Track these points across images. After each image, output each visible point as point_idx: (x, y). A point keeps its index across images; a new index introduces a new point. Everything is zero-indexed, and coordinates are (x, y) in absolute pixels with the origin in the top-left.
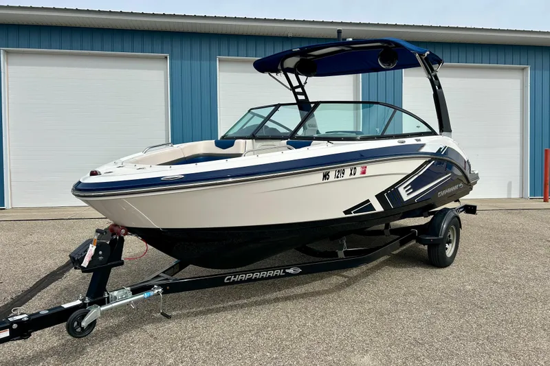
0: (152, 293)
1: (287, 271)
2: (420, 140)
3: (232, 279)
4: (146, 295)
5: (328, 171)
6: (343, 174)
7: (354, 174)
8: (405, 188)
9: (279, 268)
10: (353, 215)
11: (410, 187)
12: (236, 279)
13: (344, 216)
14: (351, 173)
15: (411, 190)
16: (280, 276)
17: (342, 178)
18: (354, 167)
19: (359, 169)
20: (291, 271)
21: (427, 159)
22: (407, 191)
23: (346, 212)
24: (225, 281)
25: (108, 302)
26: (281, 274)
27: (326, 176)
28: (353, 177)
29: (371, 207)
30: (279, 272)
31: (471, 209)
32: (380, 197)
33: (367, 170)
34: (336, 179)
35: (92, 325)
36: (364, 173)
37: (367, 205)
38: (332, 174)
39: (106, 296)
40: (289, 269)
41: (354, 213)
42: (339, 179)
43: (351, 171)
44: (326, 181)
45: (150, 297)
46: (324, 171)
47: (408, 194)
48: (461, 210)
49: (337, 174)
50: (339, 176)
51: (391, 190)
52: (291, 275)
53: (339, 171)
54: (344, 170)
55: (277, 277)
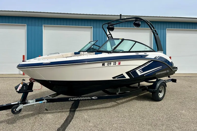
0: (42, 102)
1: (92, 98)
2: (146, 53)
3: (72, 99)
4: (40, 102)
5: (104, 63)
6: (111, 64)
7: (115, 64)
8: (139, 70)
9: (89, 96)
10: (116, 79)
11: (141, 70)
12: (73, 99)
13: (113, 79)
14: (114, 64)
15: (142, 72)
16: (89, 99)
17: (110, 66)
18: (115, 62)
19: (117, 63)
20: (94, 98)
21: (149, 61)
22: (140, 72)
23: (113, 78)
24: (69, 100)
25: (27, 103)
26: (90, 99)
27: (103, 65)
28: (115, 65)
29: (124, 77)
30: (89, 98)
31: (174, 81)
32: (127, 73)
33: (121, 63)
34: (108, 66)
35: (20, 110)
36: (119, 64)
37: (122, 76)
38: (106, 64)
39: (26, 101)
40: (93, 97)
42: (109, 66)
43: (114, 63)
44: (104, 66)
45: (42, 103)
46: (103, 63)
47: (141, 73)
48: (170, 81)
49: (108, 64)
50: (109, 65)
51: (132, 71)
52: (93, 99)
53: (109, 63)
54: (111, 63)
55: (88, 99)
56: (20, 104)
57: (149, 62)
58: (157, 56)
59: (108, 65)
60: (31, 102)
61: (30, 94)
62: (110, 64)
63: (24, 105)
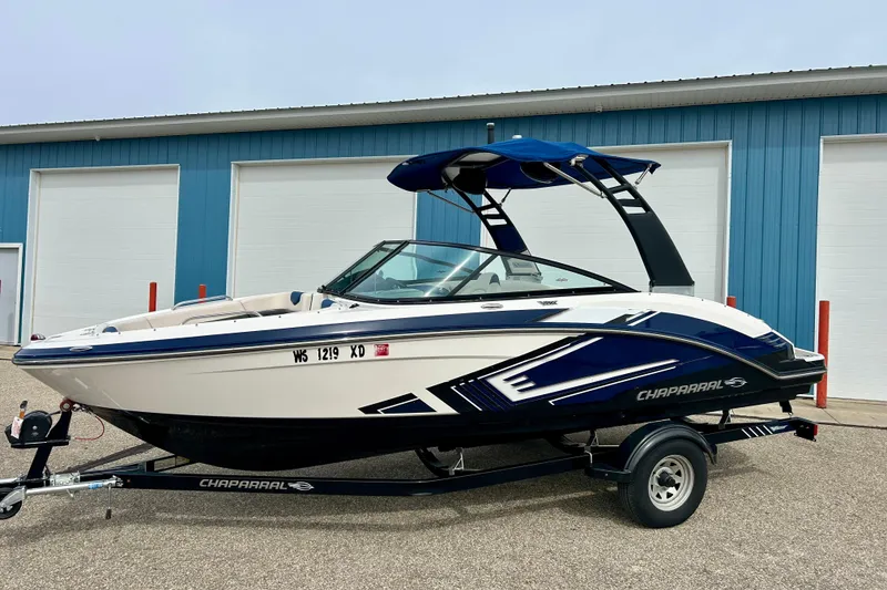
0: (107, 483)
1: (291, 485)
3: (210, 483)
4: (100, 483)
5: (303, 349)
6: (337, 353)
7: (361, 355)
8: (508, 380)
9: (280, 480)
10: (383, 415)
11: (523, 379)
12: (215, 485)
13: (362, 415)
14: (354, 354)
15: (531, 385)
16: (279, 491)
17: (333, 360)
18: (357, 344)
19: (370, 349)
21: (574, 335)
22: (515, 385)
23: (364, 410)
24: (201, 484)
25: (48, 484)
26: (281, 488)
27: (298, 357)
28: (358, 358)
29: (422, 406)
30: (280, 485)
31: (806, 430)
32: (440, 391)
33: (390, 349)
34: (322, 361)
35: (17, 506)
36: (385, 353)
37: (409, 402)
38: (312, 354)
39: (44, 477)
40: (295, 482)
41: (385, 412)
42: (328, 361)
43: (353, 350)
44: (303, 363)
45: (97, 487)
46: (296, 349)
47: (521, 391)
48: (774, 429)
49: (323, 354)
50: (328, 356)
51: (466, 381)
52: (295, 491)
53: (325, 350)
54: (336, 348)
55: (274, 491)
56: (22, 484)
57: (572, 341)
58: (636, 312)
59: (325, 358)
60: (63, 482)
61: (56, 452)
62: (333, 355)
63: (29, 491)
